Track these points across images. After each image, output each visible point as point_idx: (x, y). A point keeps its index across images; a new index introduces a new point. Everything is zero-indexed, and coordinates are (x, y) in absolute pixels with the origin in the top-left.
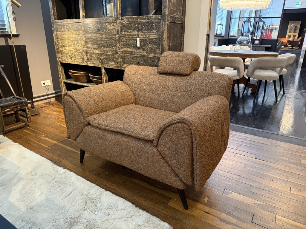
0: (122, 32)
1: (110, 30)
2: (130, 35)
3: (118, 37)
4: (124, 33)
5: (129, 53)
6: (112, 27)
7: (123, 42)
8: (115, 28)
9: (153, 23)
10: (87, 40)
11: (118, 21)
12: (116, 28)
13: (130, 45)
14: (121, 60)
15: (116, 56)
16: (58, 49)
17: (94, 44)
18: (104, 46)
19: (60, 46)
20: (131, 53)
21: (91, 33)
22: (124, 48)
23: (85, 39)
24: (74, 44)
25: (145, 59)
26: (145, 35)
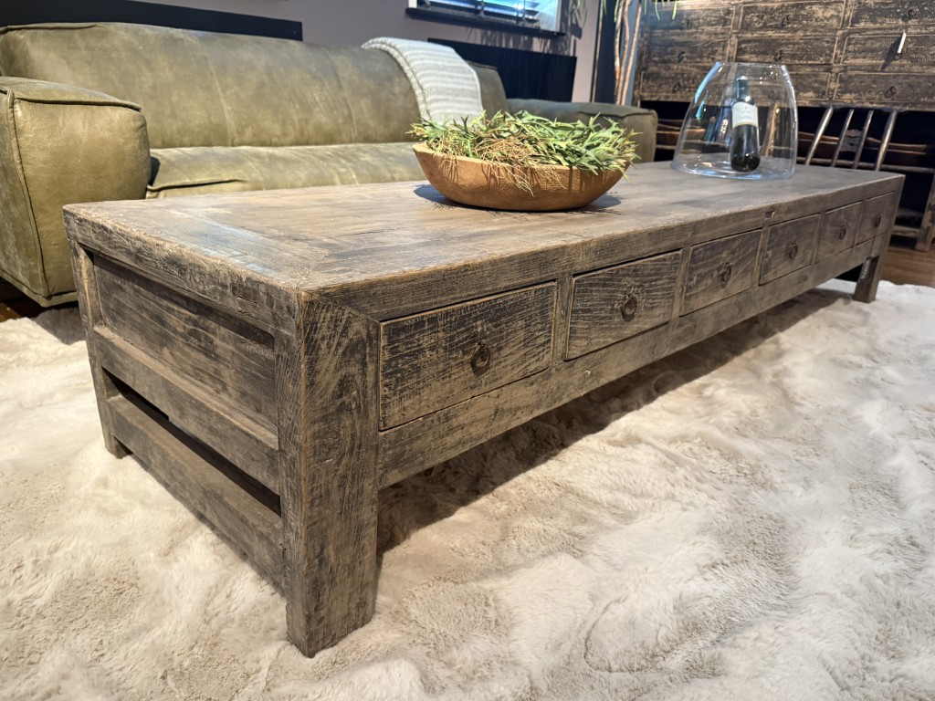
0: (858, 22)
1: (822, 20)
2: (878, 29)
3: (843, 34)
4: (862, 24)
5: (864, 70)
6: (828, 14)
7: (854, 44)
8: (838, 16)
10: (743, 46)
12: (842, 15)
13: (873, 51)
14: (838, 85)
15: (824, 76)
16: (645, 69)
17: (765, 53)
18: (793, 56)
19: (655, 62)
20: (873, 68)
21: (760, 29)
22: (854, 58)
23: (739, 44)
24: (701, 57)
25: (912, 79)
26: (926, 26)
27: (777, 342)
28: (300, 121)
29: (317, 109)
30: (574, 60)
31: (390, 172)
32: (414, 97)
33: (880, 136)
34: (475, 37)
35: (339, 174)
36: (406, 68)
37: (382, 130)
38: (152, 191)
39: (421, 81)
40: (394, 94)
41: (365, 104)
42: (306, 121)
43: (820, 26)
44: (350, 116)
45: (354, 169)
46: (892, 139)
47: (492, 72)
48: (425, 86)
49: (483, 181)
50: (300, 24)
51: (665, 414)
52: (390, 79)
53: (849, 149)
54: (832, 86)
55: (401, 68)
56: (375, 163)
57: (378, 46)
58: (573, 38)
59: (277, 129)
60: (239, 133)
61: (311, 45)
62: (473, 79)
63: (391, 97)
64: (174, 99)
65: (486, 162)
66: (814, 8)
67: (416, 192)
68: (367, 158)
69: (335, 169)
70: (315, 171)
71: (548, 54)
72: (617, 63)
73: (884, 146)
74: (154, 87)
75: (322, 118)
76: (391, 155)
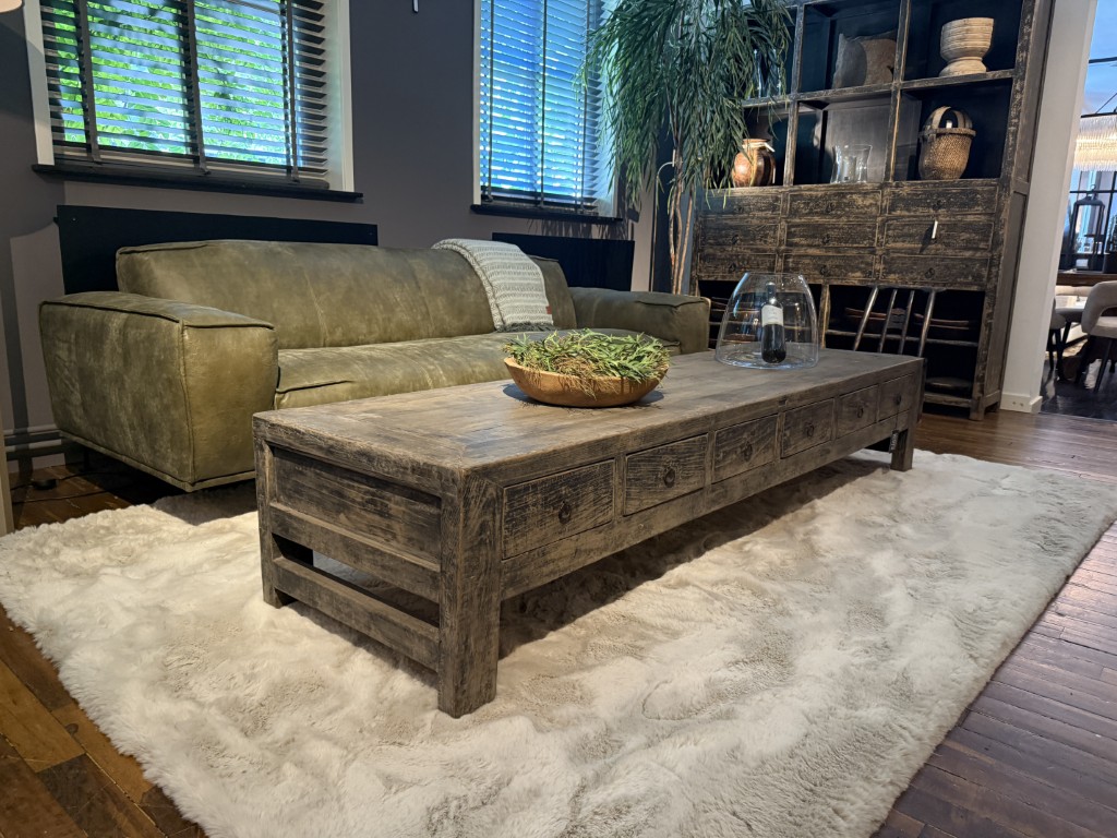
0: (894, 210)
1: (862, 208)
2: (913, 217)
3: (882, 220)
4: (898, 213)
5: (905, 253)
6: (867, 202)
7: (893, 230)
8: (876, 204)
9: (977, 192)
10: (793, 230)
11: (888, 191)
12: (879, 203)
13: (911, 235)
14: (882, 266)
15: (869, 259)
16: (702, 251)
17: (814, 236)
18: (839, 240)
19: (711, 244)
20: (912, 251)
21: (807, 214)
22: (894, 242)
23: (789, 228)
24: (754, 240)
25: (948, 262)
26: (954, 216)
27: (812, 507)
28: (383, 320)
29: (398, 309)
30: (632, 243)
31: (471, 366)
32: (485, 292)
33: (924, 313)
34: (535, 228)
35: (429, 371)
36: (476, 267)
37: (456, 323)
38: (279, 393)
39: (490, 279)
40: (466, 292)
41: (440, 302)
42: (389, 320)
43: (861, 213)
44: (428, 313)
45: (441, 366)
46: (933, 316)
47: (554, 265)
48: (494, 283)
49: (560, 388)
50: (376, 226)
51: (710, 565)
52: (462, 278)
53: (895, 326)
54: (878, 267)
55: (472, 267)
56: (459, 359)
57: (449, 246)
58: (630, 221)
59: (363, 328)
60: (330, 333)
61: (389, 250)
62: (537, 273)
63: (463, 293)
64: (275, 305)
65: (561, 375)
66: (854, 197)
67: (504, 391)
68: (450, 355)
69: (424, 366)
70: (409, 370)
71: (606, 240)
72: (672, 250)
73: (926, 324)
74: (258, 297)
75: (403, 316)
76: (470, 351)
